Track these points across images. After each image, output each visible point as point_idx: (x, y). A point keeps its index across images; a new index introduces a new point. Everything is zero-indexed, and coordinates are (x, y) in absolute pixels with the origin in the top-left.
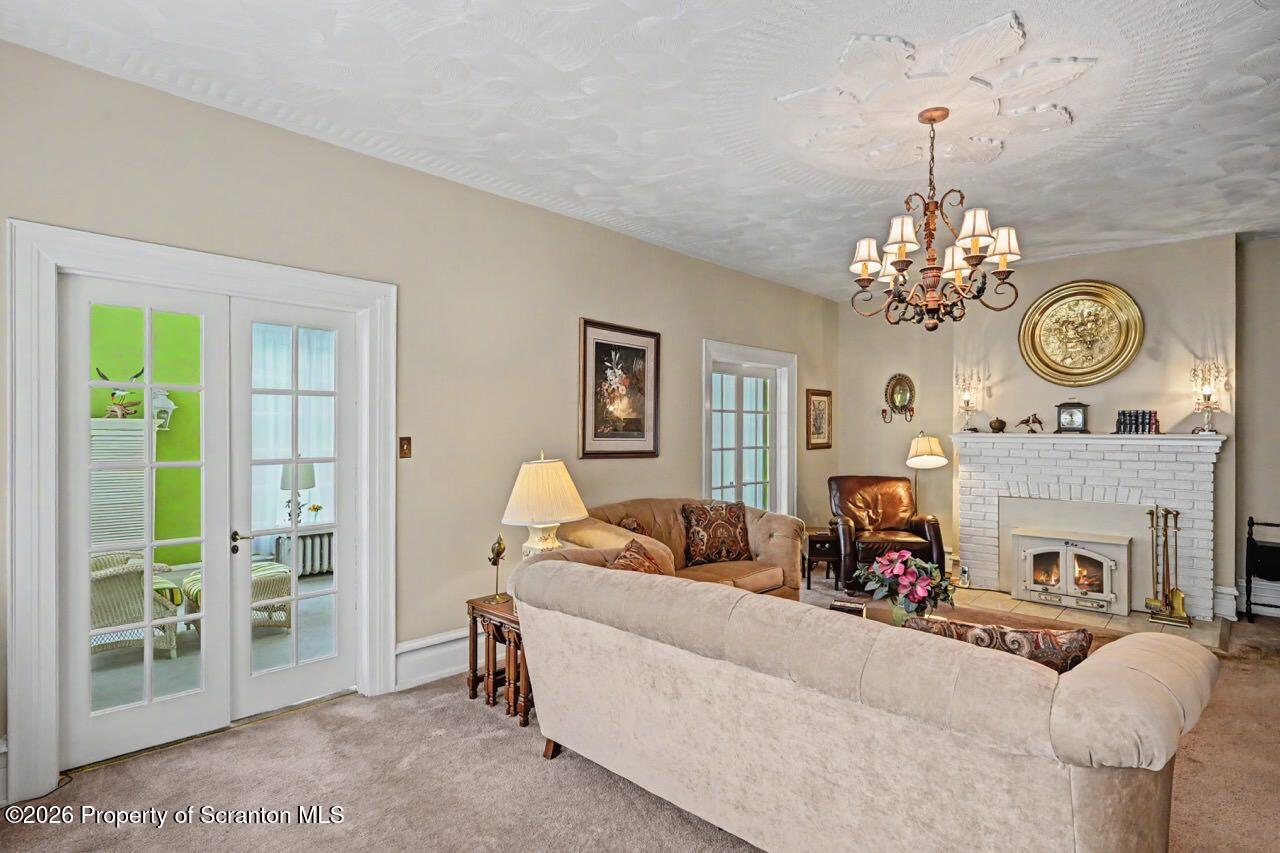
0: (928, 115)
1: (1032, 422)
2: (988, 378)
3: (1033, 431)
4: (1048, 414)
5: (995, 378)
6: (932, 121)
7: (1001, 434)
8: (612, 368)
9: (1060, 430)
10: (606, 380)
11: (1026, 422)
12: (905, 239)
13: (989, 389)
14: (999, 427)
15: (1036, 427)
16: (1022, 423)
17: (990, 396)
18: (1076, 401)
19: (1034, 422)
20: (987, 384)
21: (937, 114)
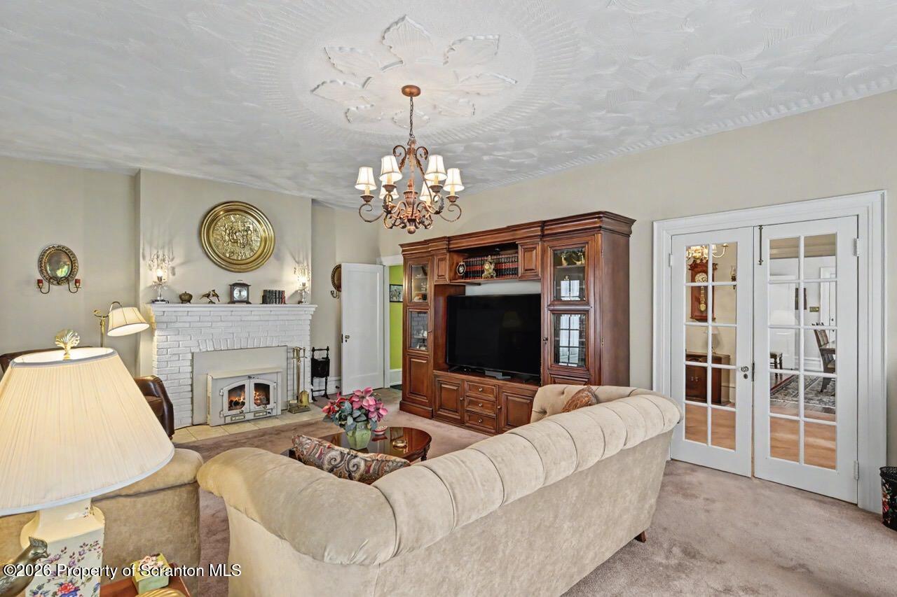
0: (408, 90)
1: (210, 296)
2: (173, 259)
3: (211, 302)
4: (222, 291)
5: (177, 261)
6: (411, 95)
7: (188, 305)
9: (232, 302)
11: (208, 296)
12: (439, 171)
13: (173, 269)
14: (186, 299)
15: (214, 299)
16: (204, 296)
17: (174, 274)
18: (242, 282)
19: (213, 296)
20: (172, 264)
21: (414, 91)
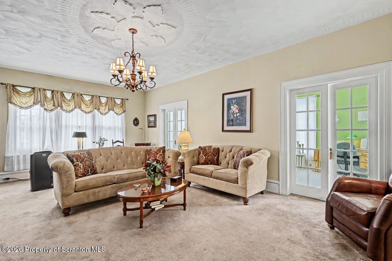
6: (133, 33)
8: (233, 105)
10: (231, 109)
